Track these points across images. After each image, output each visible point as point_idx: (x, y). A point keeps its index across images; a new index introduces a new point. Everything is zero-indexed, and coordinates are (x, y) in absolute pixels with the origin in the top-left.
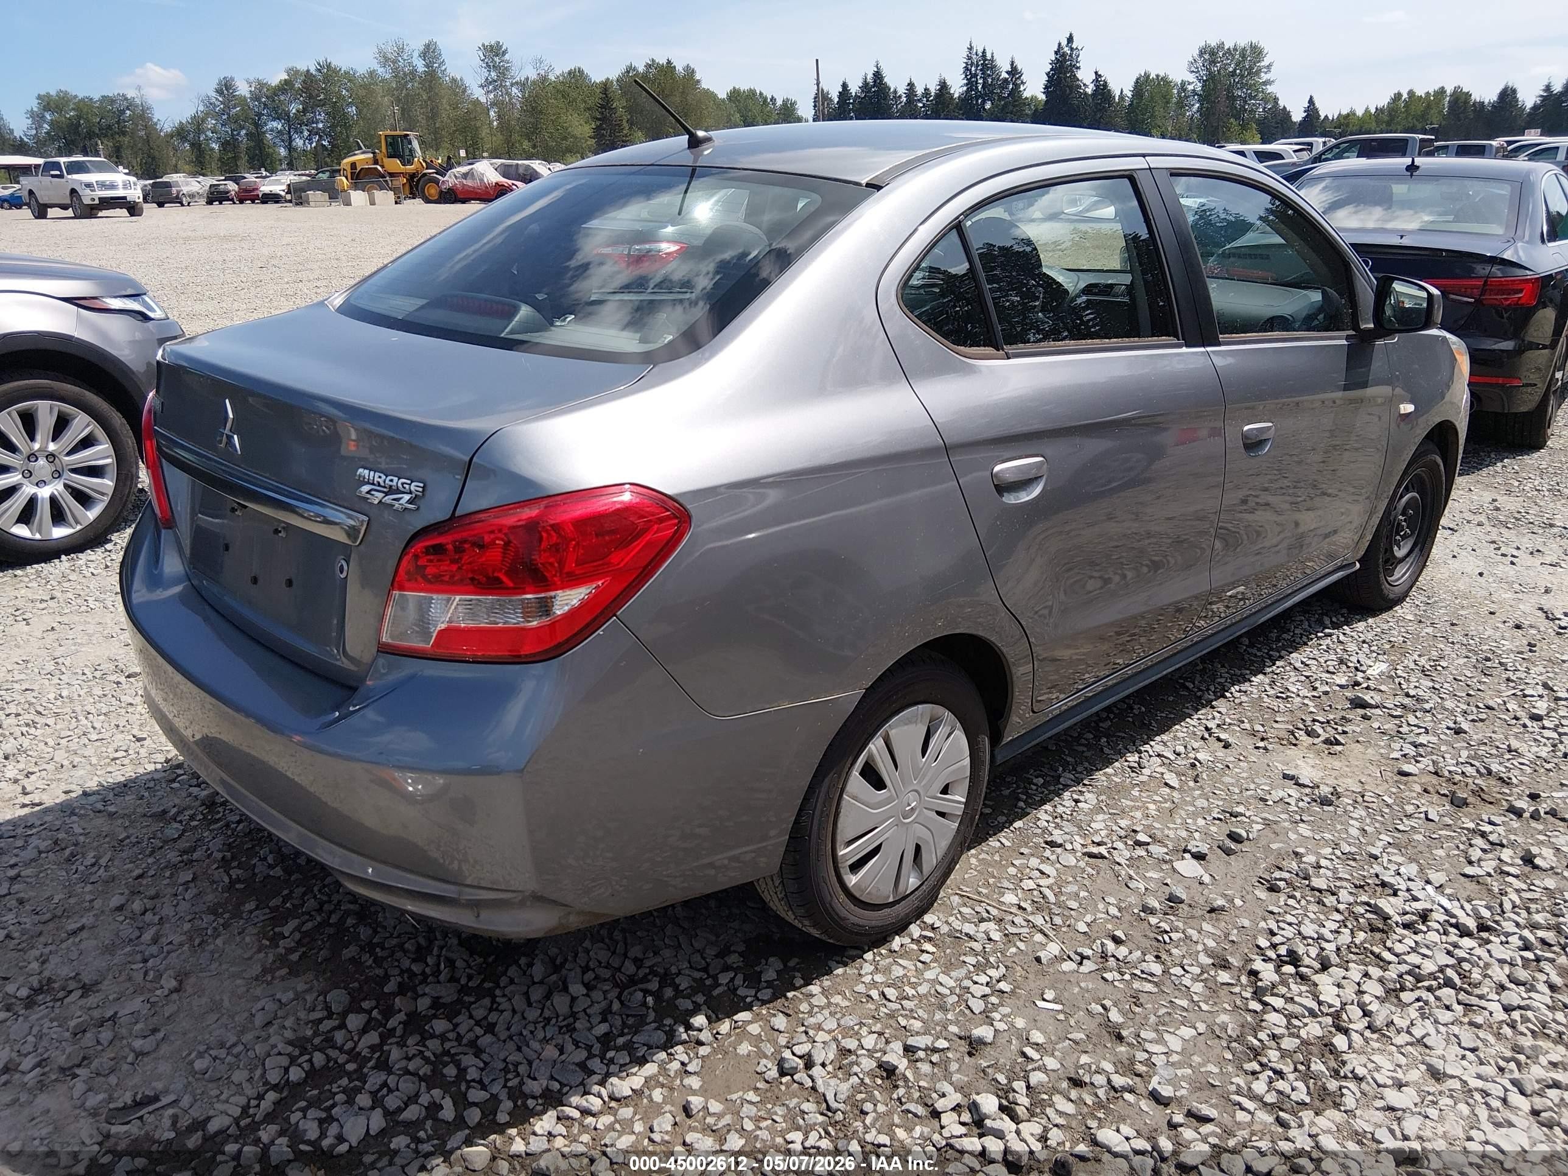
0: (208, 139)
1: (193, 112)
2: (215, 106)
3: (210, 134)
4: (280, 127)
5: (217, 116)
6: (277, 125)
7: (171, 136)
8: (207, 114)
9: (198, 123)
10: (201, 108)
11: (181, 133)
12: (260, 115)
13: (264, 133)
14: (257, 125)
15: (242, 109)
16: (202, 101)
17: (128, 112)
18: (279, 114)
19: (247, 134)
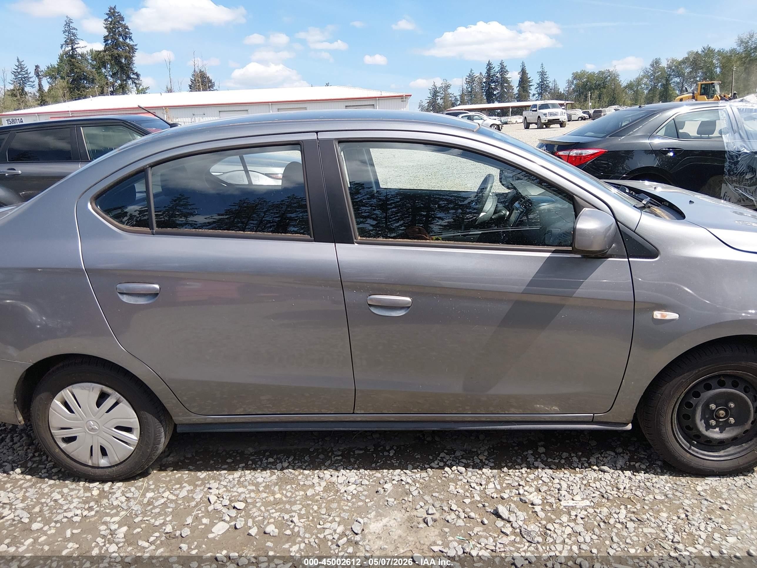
0: (642, 88)
1: (637, 76)
2: (648, 72)
3: (643, 86)
4: (678, 81)
5: (648, 77)
6: (677, 80)
7: (626, 87)
8: (644, 77)
9: (639, 82)
10: (642, 74)
11: (630, 86)
12: (670, 75)
13: (670, 84)
14: (667, 80)
15: (661, 73)
16: (643, 70)
17: (609, 77)
18: (679, 74)
19: (661, 85)
